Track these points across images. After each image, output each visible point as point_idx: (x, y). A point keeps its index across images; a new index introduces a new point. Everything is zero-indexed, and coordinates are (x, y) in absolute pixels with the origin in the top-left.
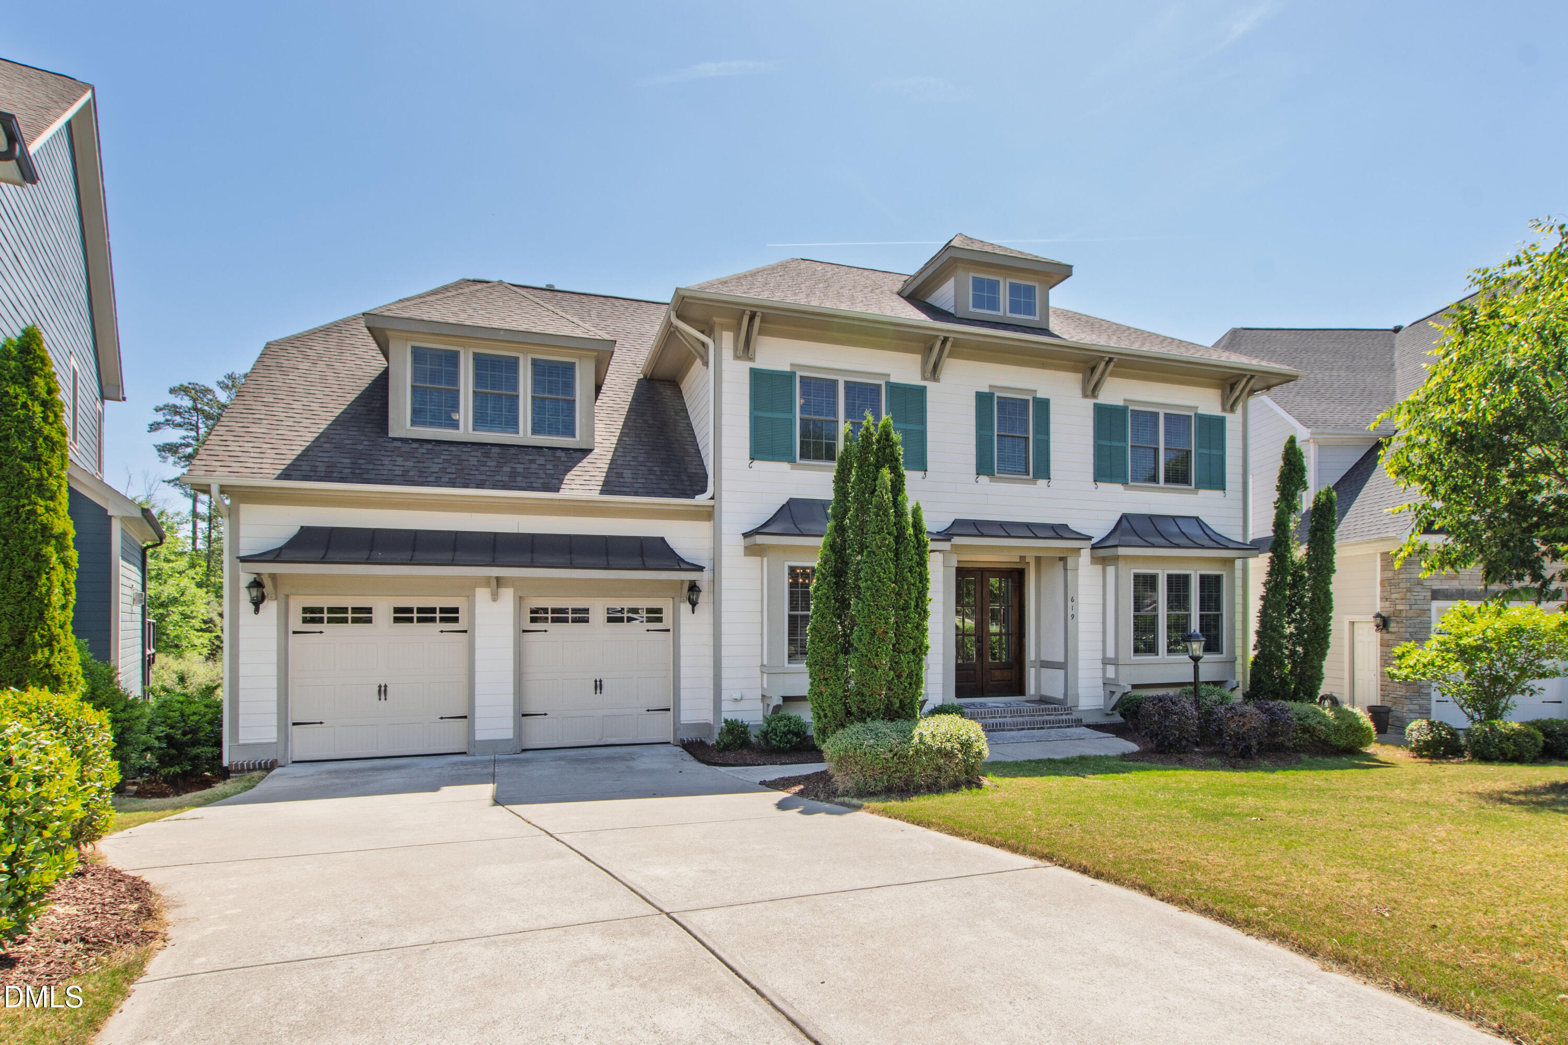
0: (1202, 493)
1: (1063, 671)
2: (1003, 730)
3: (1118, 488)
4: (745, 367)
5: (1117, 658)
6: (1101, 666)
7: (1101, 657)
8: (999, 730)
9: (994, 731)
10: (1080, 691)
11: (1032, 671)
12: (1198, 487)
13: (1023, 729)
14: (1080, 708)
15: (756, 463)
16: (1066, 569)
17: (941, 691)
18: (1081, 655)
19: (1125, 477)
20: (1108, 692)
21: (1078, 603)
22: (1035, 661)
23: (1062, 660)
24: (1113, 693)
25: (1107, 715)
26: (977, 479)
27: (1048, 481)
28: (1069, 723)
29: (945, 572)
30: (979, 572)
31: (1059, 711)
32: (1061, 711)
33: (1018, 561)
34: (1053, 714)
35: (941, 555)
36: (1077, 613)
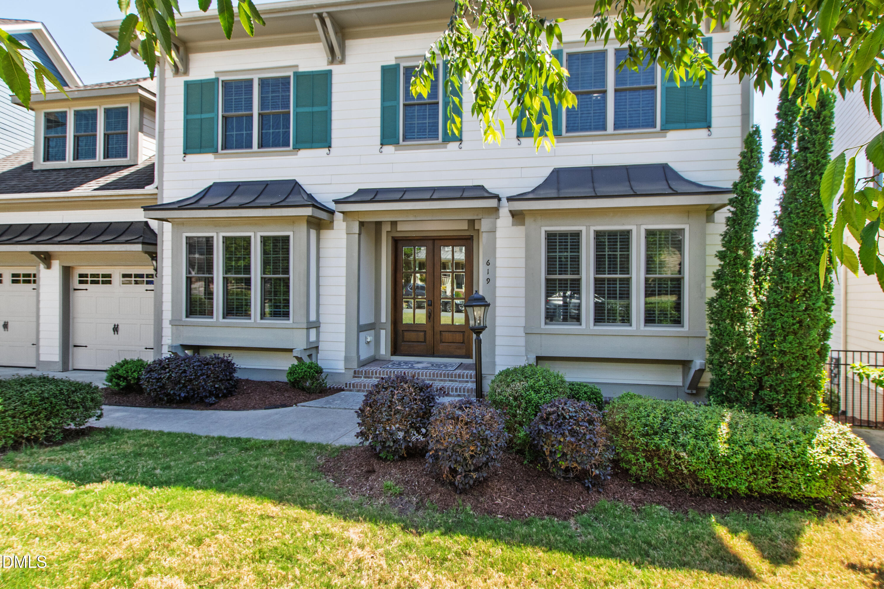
0: (673, 134)
4: (181, 81)
6: (523, 335)
10: (497, 359)
12: (662, 130)
15: (189, 157)
16: (483, 232)
18: (498, 321)
21: (495, 267)
26: (382, 150)
27: (459, 143)
28: (460, 392)
29: (347, 239)
30: (431, 242)
31: (463, 378)
32: (467, 378)
33: (467, 228)
34: (456, 381)
35: (345, 223)
36: (495, 277)
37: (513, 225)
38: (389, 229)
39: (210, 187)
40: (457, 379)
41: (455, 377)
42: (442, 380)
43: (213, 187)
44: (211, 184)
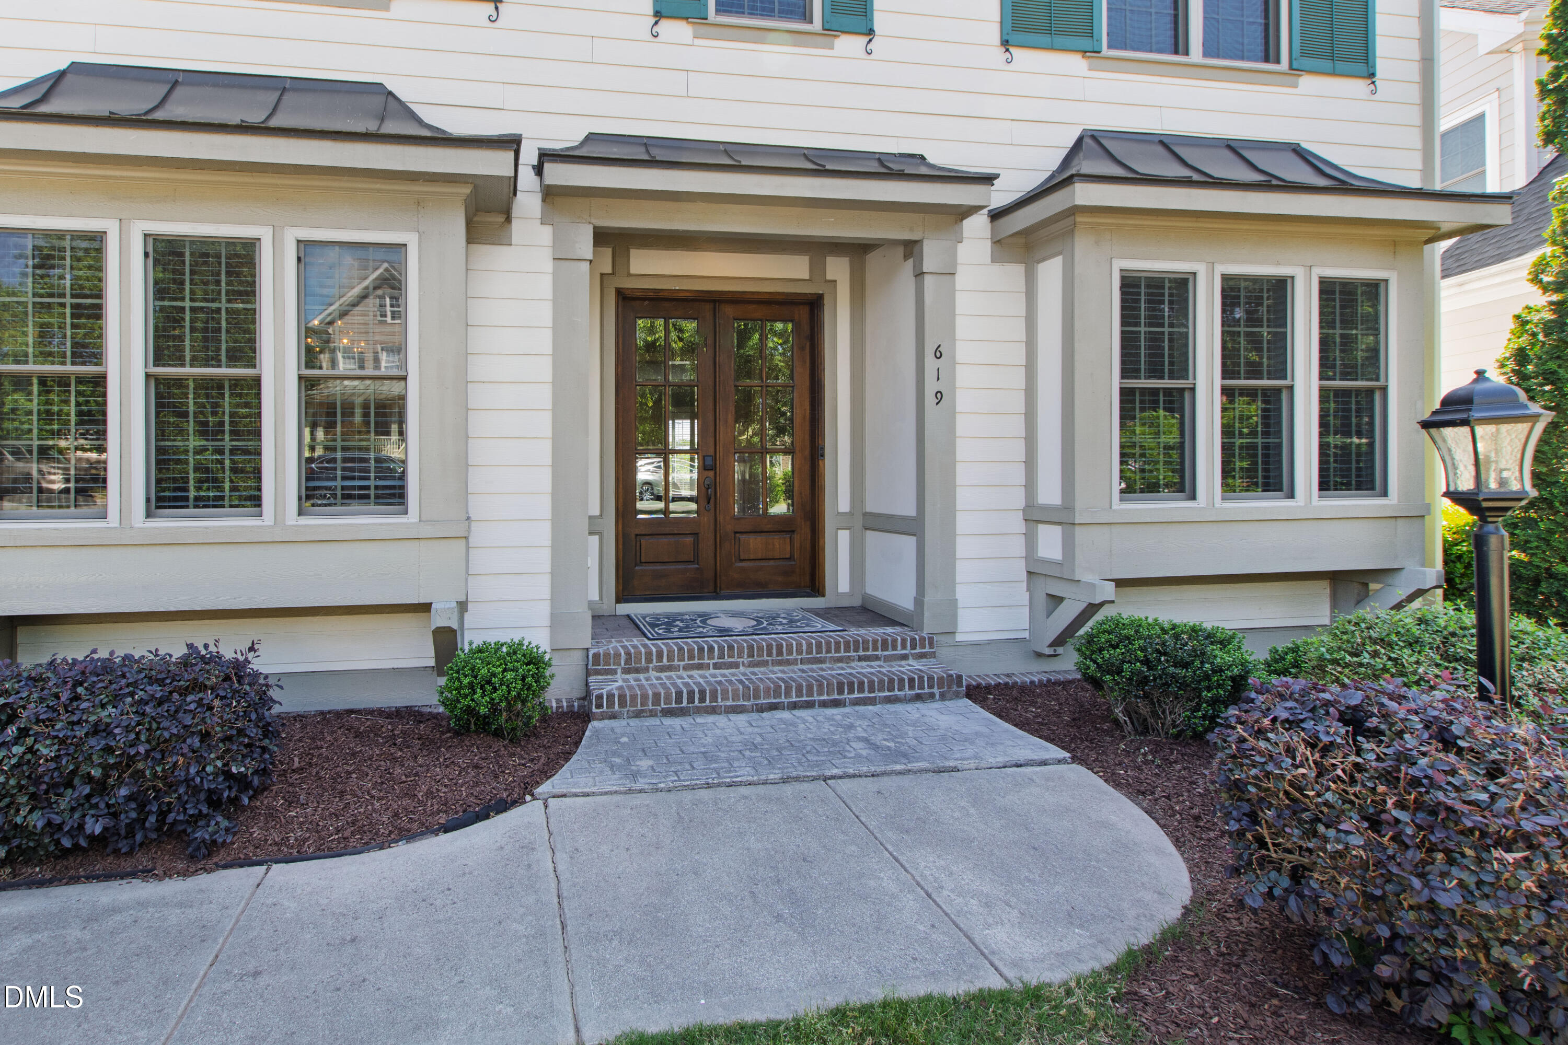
0: (1308, 83)
1: (911, 541)
2: (713, 711)
3: (1074, 63)
5: (1068, 505)
6: (1020, 527)
7: (1021, 503)
8: (699, 711)
9: (682, 712)
10: (963, 594)
11: (844, 537)
12: (1295, 69)
13: (774, 707)
14: (959, 637)
16: (919, 275)
17: (547, 594)
18: (964, 497)
19: (1089, 32)
20: (1041, 599)
21: (953, 363)
22: (851, 514)
23: (909, 510)
24: (1056, 600)
25: (1039, 655)
26: (655, 29)
27: (867, 39)
28: (921, 687)
29: (555, 274)
30: (708, 307)
31: (894, 648)
32: (904, 647)
33: (806, 276)
34: (877, 658)
35: (547, 231)
36: (953, 389)
37: (994, 260)
38: (608, 269)
39: (60, 76)
40: (879, 653)
41: (875, 649)
42: (840, 660)
43: (69, 78)
44: (63, 66)
